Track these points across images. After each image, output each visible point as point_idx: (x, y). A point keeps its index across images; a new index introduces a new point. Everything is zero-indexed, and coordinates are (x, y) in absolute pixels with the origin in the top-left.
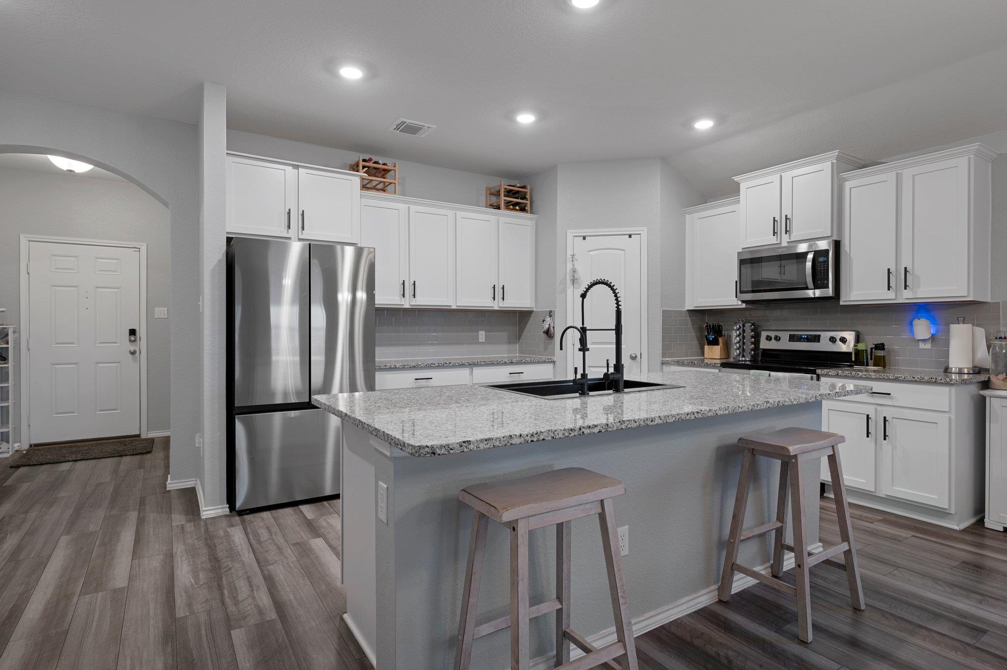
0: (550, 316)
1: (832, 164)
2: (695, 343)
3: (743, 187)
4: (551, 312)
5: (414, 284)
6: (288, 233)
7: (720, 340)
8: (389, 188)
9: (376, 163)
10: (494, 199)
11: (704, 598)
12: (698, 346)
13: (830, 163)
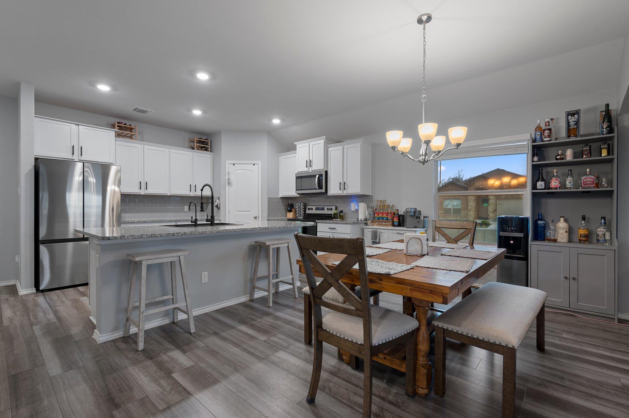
0: (219, 199)
1: (324, 141)
2: (284, 211)
3: (298, 147)
4: (219, 197)
5: (147, 183)
6: (72, 157)
7: (293, 210)
8: (134, 136)
9: (125, 124)
10: (192, 144)
11: (244, 299)
12: (285, 212)
13: (323, 140)
